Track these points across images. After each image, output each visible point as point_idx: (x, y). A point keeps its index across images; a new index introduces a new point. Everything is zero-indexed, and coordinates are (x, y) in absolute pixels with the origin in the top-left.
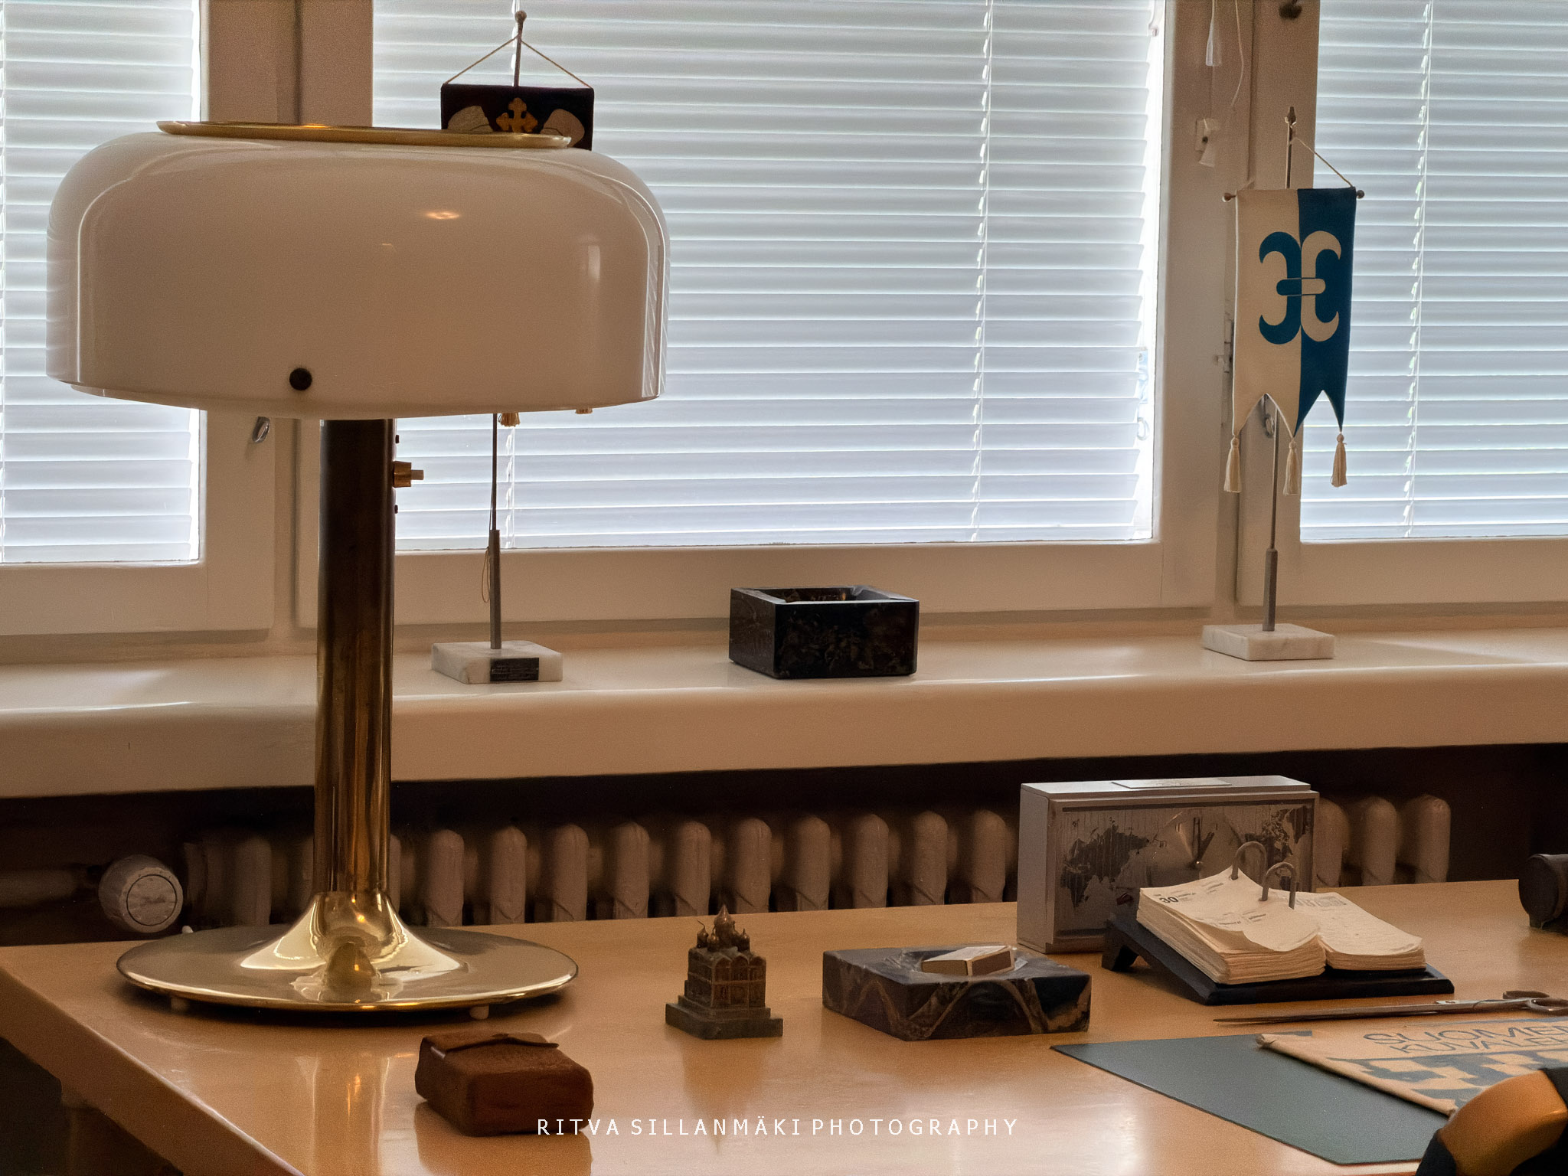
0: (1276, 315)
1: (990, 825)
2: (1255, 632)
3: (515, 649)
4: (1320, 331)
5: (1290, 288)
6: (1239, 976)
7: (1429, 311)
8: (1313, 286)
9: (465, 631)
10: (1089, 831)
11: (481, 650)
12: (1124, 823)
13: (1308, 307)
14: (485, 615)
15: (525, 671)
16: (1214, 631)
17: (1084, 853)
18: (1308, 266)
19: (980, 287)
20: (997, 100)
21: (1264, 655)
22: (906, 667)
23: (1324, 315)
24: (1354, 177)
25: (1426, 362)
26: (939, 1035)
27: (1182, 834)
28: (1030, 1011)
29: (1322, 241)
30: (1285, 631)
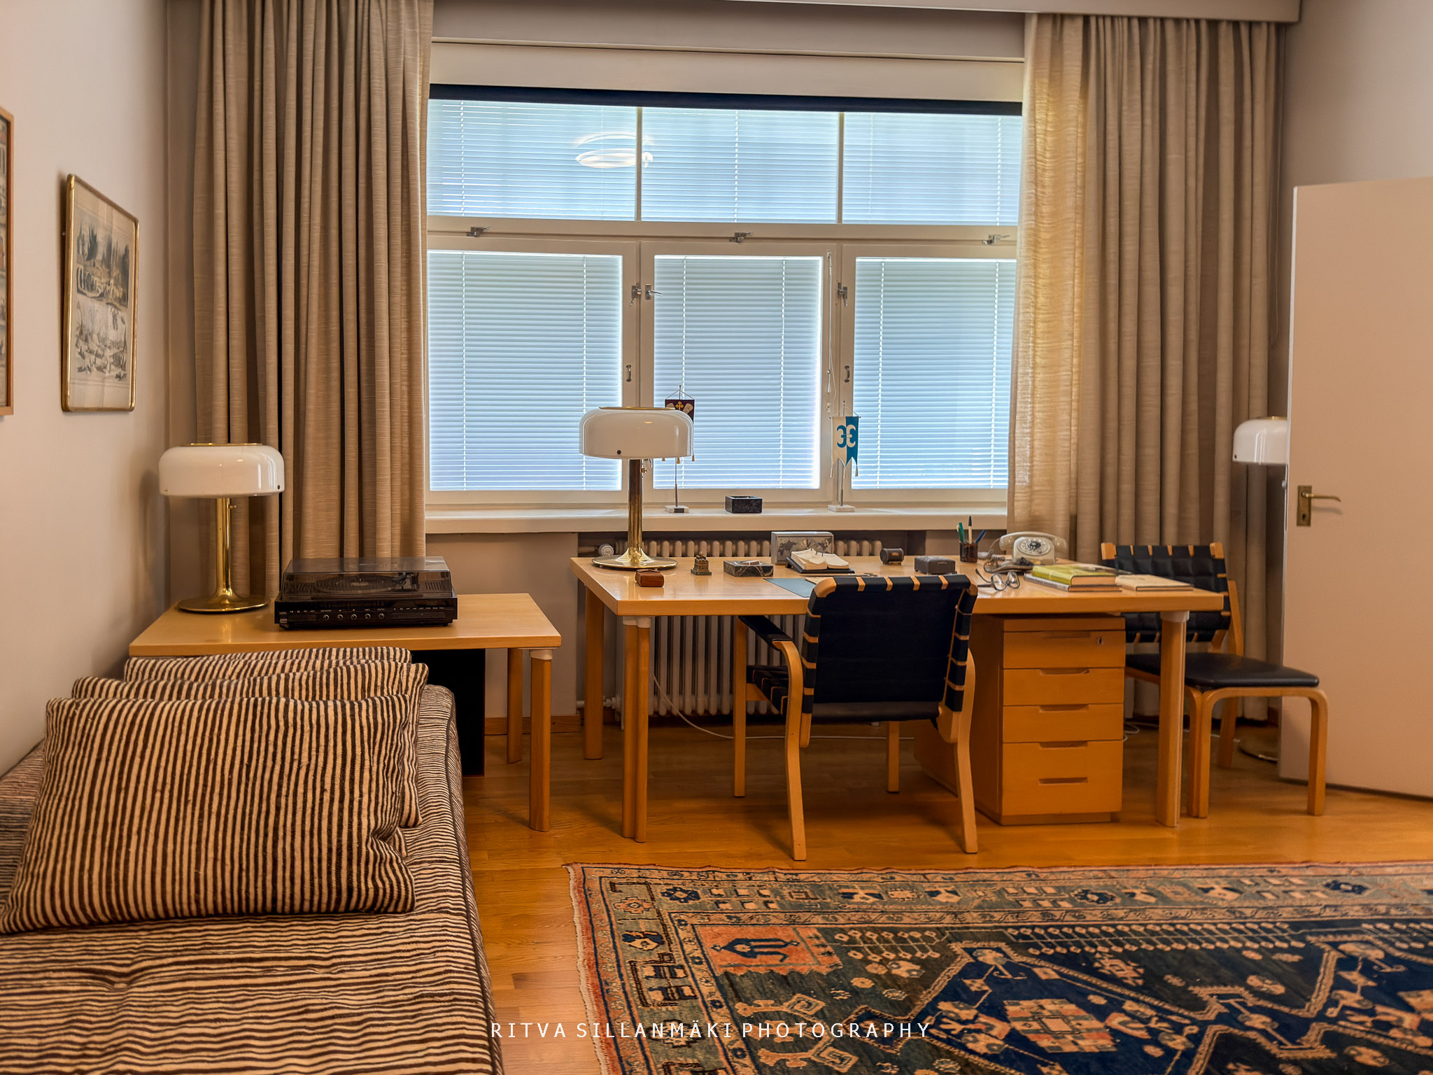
0: (841, 442)
1: (766, 543)
2: (839, 506)
3: (679, 507)
4: (852, 445)
5: (844, 436)
6: (808, 568)
7: (881, 442)
8: (849, 436)
9: (671, 504)
10: (784, 541)
11: (674, 507)
12: (792, 540)
13: (848, 440)
14: (675, 501)
15: (682, 511)
16: (830, 506)
17: (783, 545)
18: (848, 432)
19: (781, 437)
20: (784, 400)
21: (839, 511)
22: (760, 512)
23: (852, 441)
24: (859, 414)
25: (881, 452)
26: (742, 576)
27: (805, 542)
28: (761, 572)
29: (852, 427)
30: (845, 506)
